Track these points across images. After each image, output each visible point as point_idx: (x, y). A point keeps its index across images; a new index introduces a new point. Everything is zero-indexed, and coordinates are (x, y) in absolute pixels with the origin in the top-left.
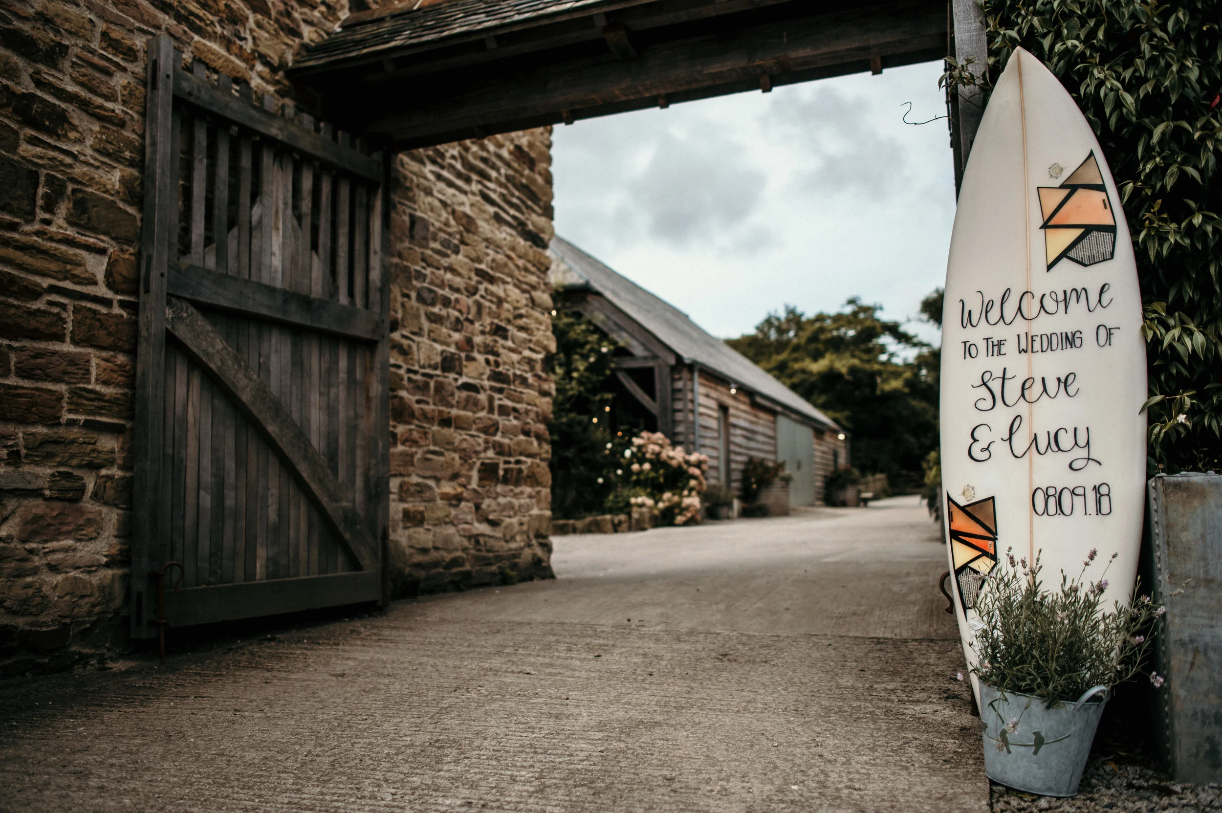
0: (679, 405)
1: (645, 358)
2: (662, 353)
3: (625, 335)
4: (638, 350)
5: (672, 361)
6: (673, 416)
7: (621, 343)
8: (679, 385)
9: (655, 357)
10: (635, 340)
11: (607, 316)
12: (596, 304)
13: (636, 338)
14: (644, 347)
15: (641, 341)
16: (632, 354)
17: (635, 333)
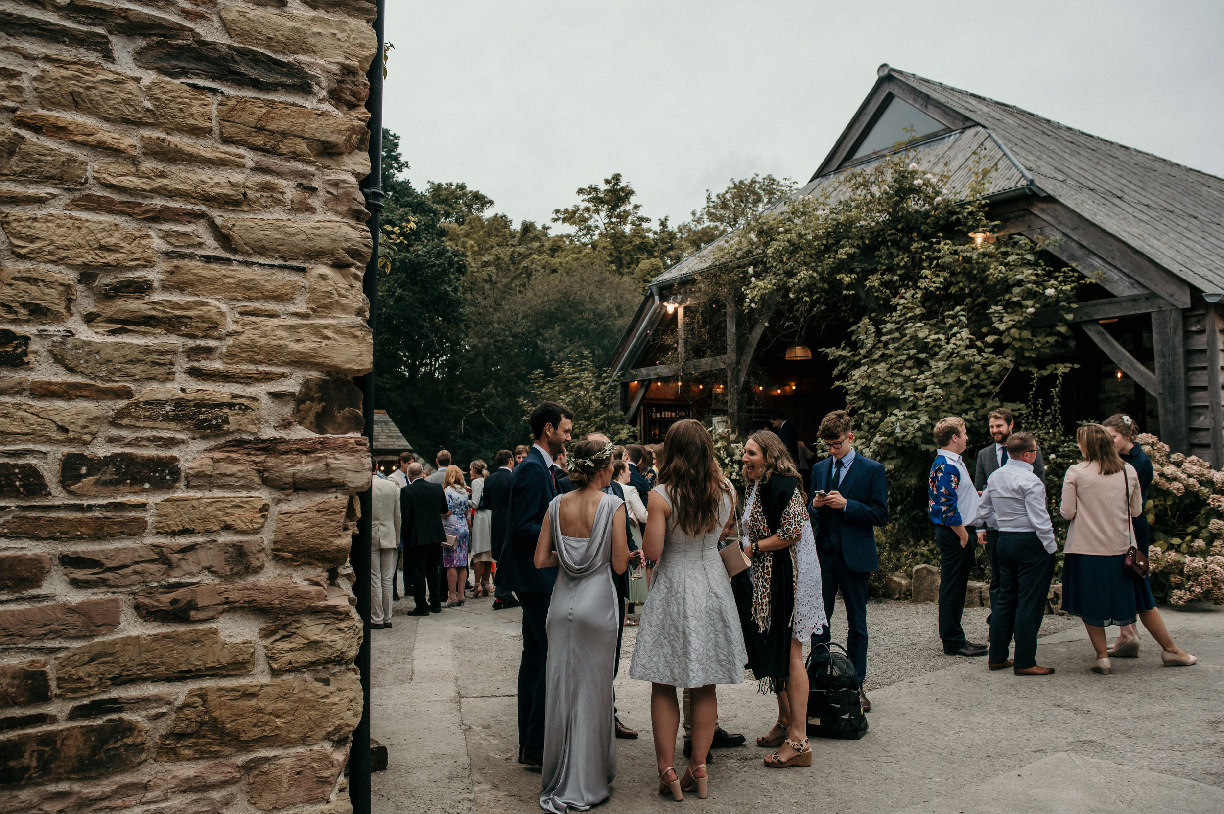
0: (1201, 379)
1: (1134, 299)
2: (1164, 289)
3: (1097, 263)
4: (1122, 288)
5: (1184, 300)
6: (1188, 399)
7: (1092, 279)
8: (1201, 342)
9: (1152, 296)
10: (1115, 271)
11: (1064, 234)
12: (1047, 218)
13: (1116, 267)
14: (1132, 281)
15: (1125, 270)
16: (1110, 295)
17: (1114, 259)
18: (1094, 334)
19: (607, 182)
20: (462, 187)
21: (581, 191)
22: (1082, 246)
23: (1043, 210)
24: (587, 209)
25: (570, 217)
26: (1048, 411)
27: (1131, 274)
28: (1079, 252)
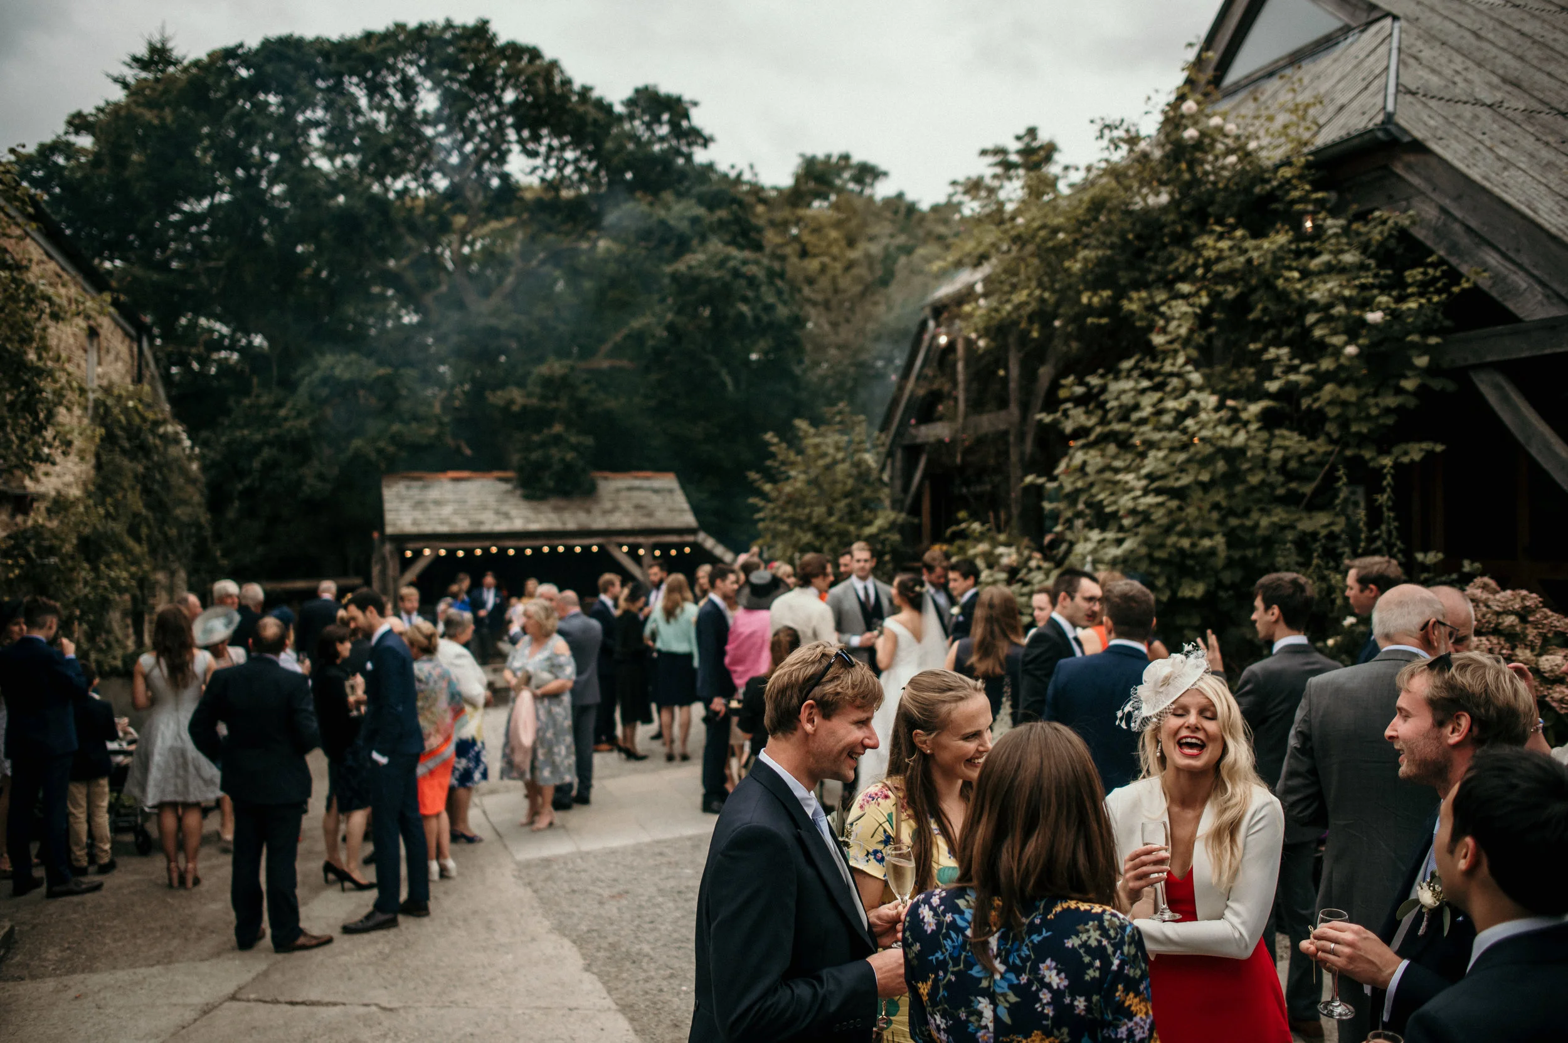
1: (1551, 326)
3: (1493, 259)
4: (1531, 305)
10: (1521, 273)
11: (1443, 210)
12: (1415, 180)
13: (1520, 266)
14: (1549, 292)
15: (1536, 272)
16: (1511, 318)
17: (1518, 251)
18: (1488, 387)
19: (1018, 138)
20: (846, 157)
21: (984, 153)
22: (1469, 229)
23: (1409, 167)
24: (995, 176)
25: (974, 187)
26: (1376, 533)
27: (1546, 278)
28: (1465, 241)
